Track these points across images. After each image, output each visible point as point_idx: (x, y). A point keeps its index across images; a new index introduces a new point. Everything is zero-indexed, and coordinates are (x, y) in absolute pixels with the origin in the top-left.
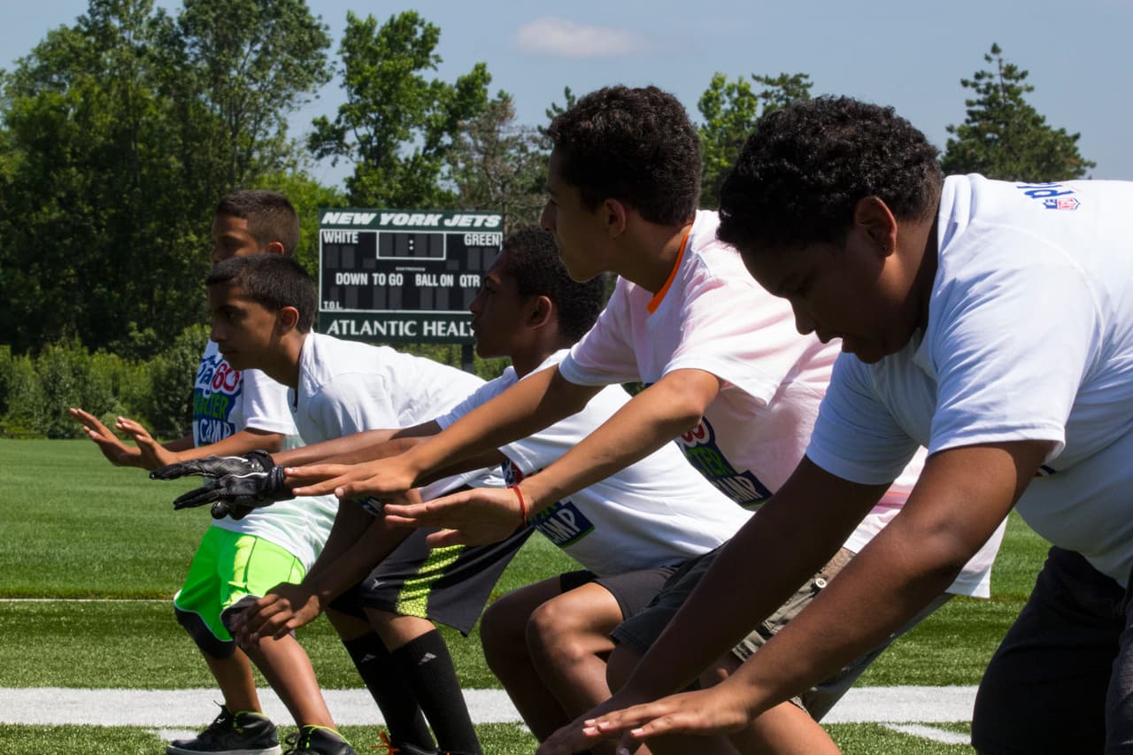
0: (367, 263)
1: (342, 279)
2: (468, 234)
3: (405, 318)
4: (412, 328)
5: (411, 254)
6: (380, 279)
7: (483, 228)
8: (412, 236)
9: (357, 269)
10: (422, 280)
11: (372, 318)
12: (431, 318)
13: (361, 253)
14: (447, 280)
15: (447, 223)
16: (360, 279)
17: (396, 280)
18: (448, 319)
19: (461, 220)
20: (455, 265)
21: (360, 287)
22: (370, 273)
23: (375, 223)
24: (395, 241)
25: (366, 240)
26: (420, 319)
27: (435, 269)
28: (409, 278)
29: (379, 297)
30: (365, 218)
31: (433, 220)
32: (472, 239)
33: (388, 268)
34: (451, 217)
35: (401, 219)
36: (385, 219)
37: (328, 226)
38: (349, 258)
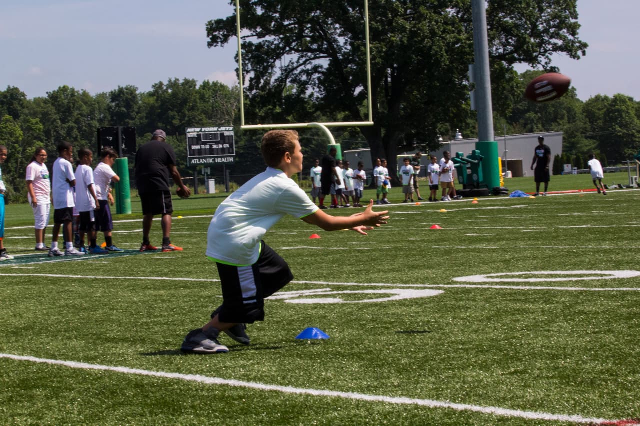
0: (200, 142)
1: (194, 147)
2: (225, 132)
3: (210, 157)
4: (213, 160)
5: (211, 139)
6: (203, 147)
7: (229, 131)
8: (211, 134)
9: (197, 144)
10: (215, 146)
11: (202, 158)
12: (218, 157)
13: (197, 140)
14: (220, 146)
15: (219, 129)
16: (198, 147)
17: (208, 147)
18: (221, 157)
19: (223, 128)
20: (222, 142)
21: (198, 149)
22: (200, 145)
23: (201, 131)
24: (206, 136)
25: (199, 135)
26: (215, 157)
27: (217, 143)
28: (211, 146)
29: (203, 152)
30: (198, 129)
31: (215, 129)
32: (226, 134)
33: (205, 143)
34: (219, 128)
35: (207, 129)
36: (203, 129)
37: (189, 132)
38: (195, 141)
